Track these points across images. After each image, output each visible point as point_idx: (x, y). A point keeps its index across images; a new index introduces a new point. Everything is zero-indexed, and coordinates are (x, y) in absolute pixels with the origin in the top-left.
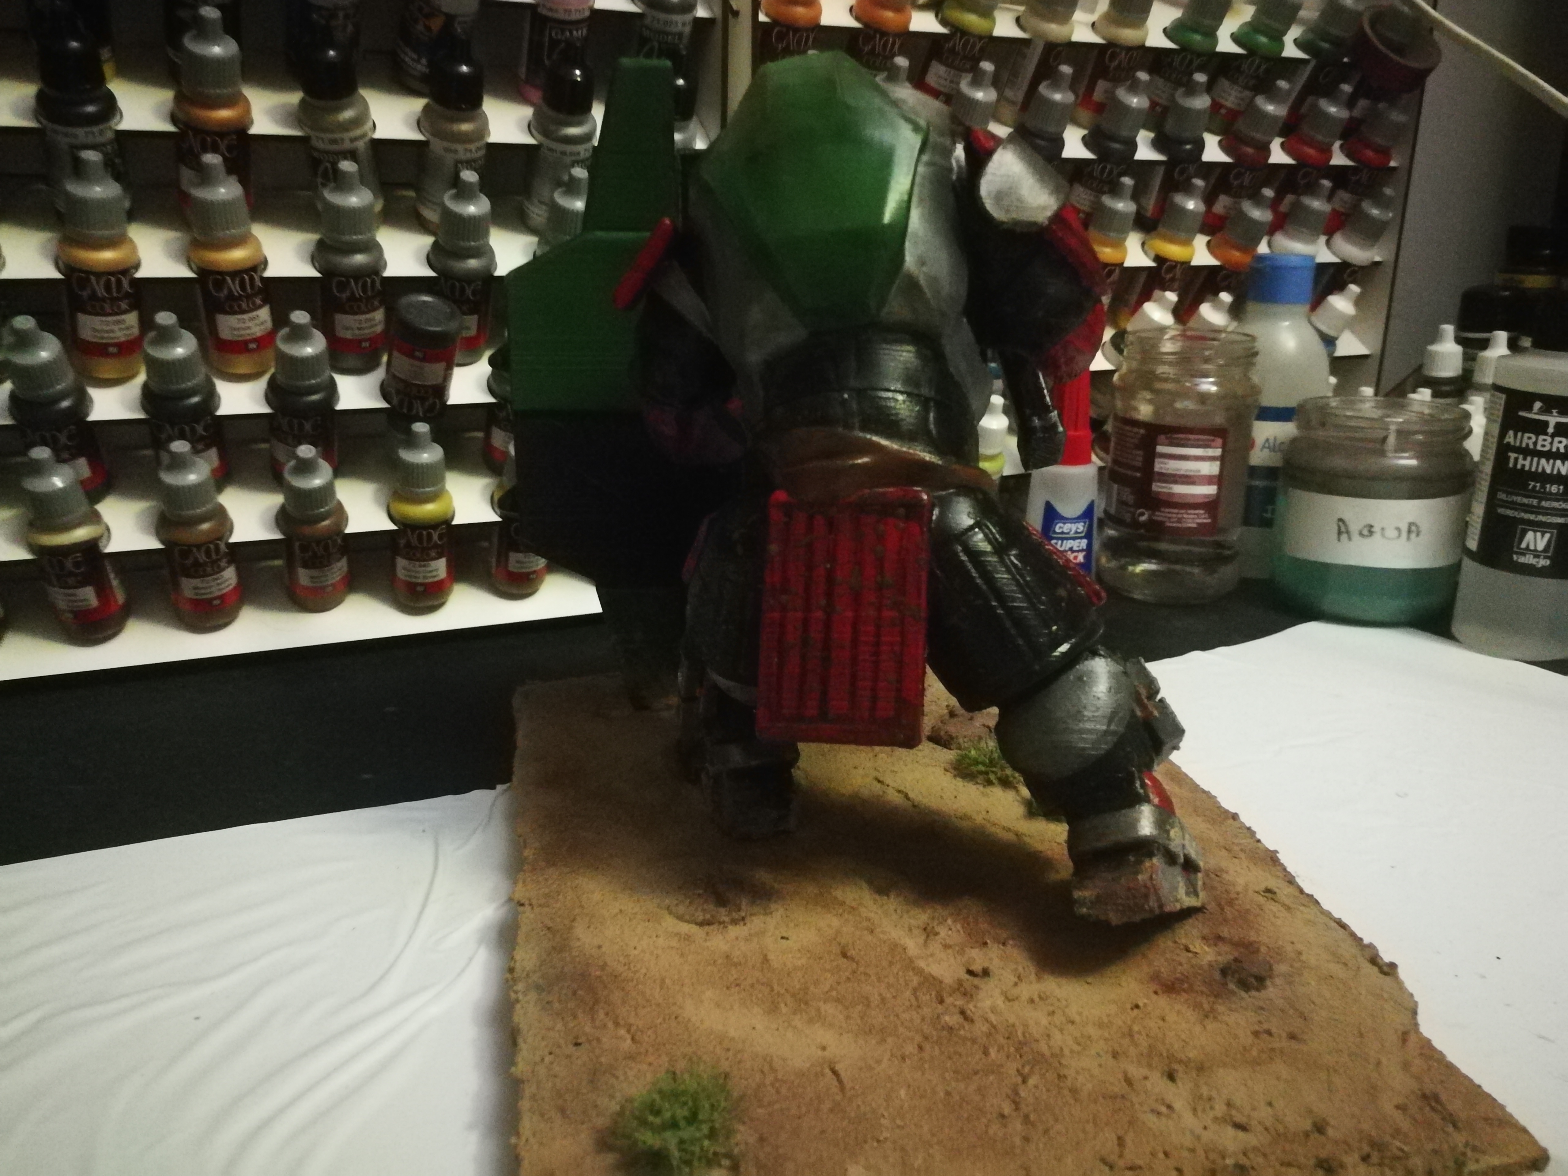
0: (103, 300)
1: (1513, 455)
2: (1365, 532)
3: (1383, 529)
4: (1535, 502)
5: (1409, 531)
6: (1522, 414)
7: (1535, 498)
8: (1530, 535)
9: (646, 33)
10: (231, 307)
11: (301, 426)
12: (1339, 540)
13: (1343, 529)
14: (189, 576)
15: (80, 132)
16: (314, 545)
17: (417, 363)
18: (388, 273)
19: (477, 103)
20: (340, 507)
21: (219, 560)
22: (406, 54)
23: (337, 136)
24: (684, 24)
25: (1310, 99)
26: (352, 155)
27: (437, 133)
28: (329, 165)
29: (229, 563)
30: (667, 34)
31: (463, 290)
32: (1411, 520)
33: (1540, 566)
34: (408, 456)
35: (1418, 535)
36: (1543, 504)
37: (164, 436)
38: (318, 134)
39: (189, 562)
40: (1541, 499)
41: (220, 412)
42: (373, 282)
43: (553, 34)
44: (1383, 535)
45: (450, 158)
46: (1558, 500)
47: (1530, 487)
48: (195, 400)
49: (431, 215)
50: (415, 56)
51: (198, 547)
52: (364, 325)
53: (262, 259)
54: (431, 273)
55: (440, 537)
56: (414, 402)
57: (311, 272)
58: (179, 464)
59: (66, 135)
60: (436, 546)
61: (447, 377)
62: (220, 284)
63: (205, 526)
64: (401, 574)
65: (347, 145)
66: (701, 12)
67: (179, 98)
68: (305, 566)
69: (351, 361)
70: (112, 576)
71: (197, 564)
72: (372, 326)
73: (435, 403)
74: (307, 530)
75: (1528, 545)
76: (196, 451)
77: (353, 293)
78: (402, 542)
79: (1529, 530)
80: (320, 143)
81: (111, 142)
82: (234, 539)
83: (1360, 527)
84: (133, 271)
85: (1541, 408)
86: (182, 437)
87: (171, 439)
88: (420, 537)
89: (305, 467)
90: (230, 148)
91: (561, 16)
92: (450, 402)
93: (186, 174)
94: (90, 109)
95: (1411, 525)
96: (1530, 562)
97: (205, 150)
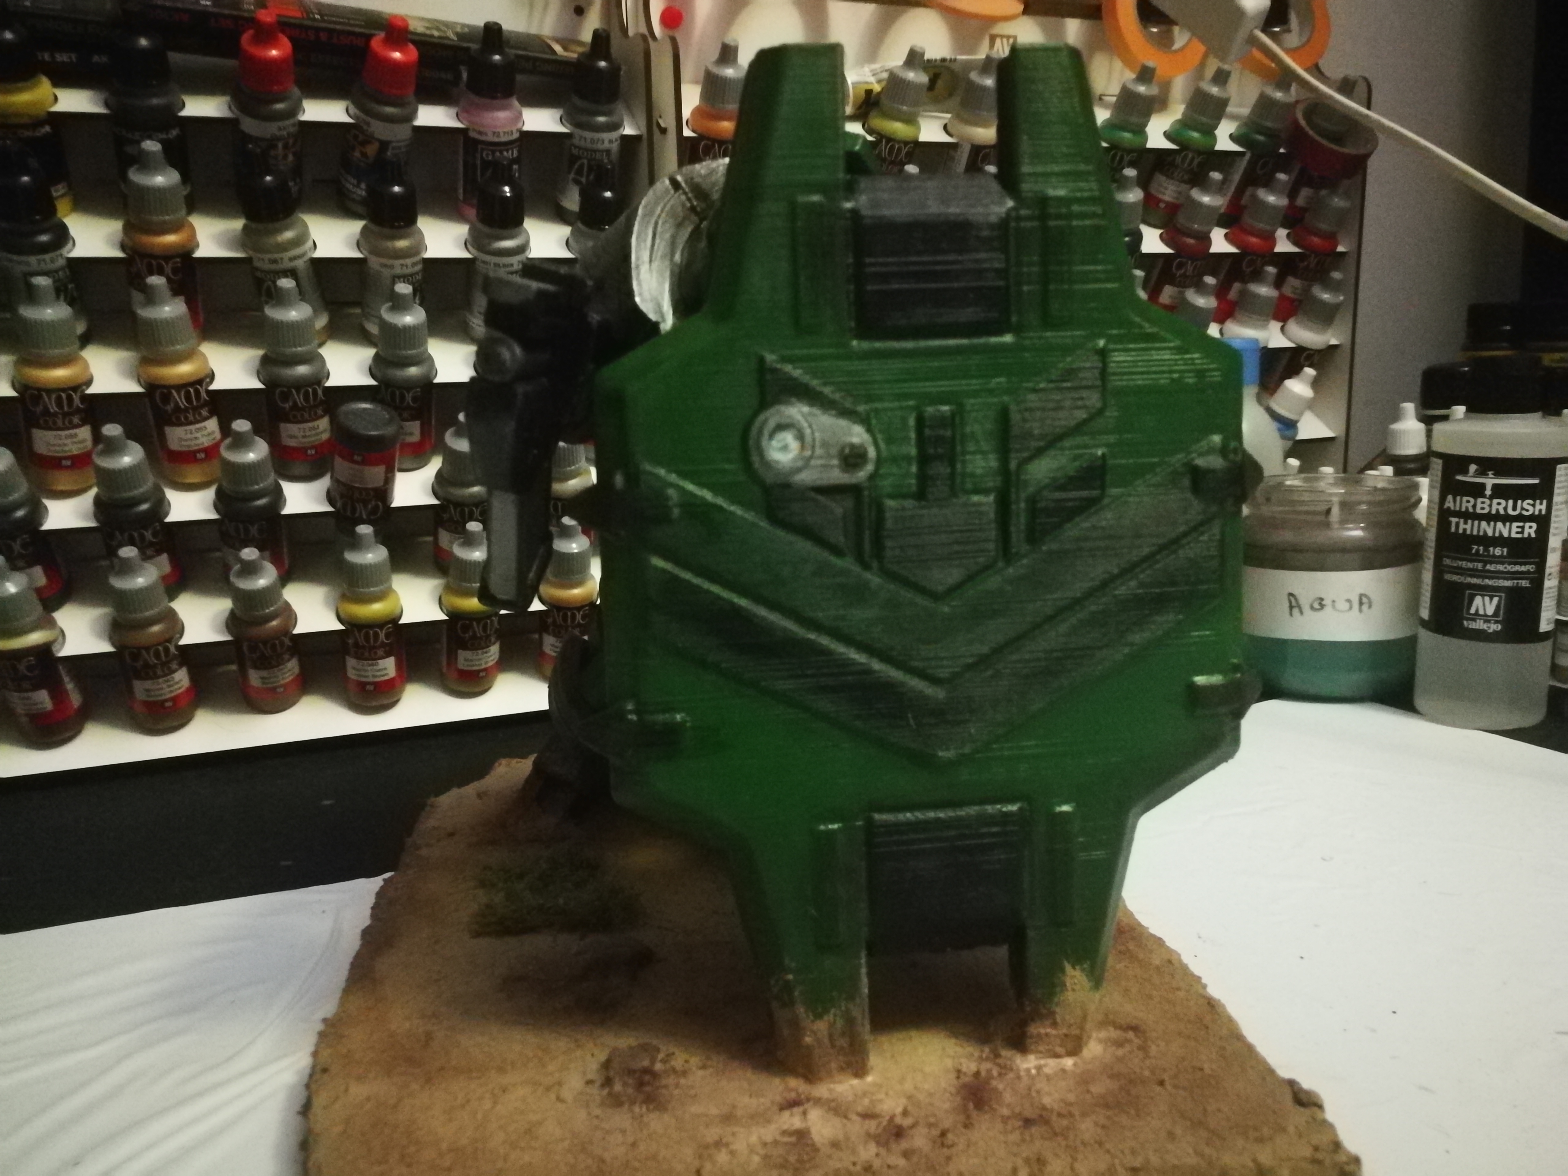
0: (55, 415)
1: (1454, 520)
2: (1316, 606)
3: (1334, 601)
4: (1480, 566)
5: (1361, 604)
6: (1460, 478)
7: (1479, 561)
8: (1478, 601)
9: (575, 151)
10: (178, 419)
11: (247, 531)
12: (1291, 615)
13: (1294, 603)
14: (139, 677)
15: (33, 259)
16: (261, 645)
17: (357, 467)
18: (330, 383)
19: (412, 221)
20: (287, 607)
21: (169, 662)
22: (346, 180)
23: (276, 256)
24: (611, 141)
25: (1249, 191)
26: (292, 273)
27: (375, 251)
28: (270, 283)
29: (181, 665)
30: (595, 151)
31: (403, 397)
32: (1362, 592)
33: (1491, 631)
34: (353, 557)
35: (1370, 607)
36: (1488, 567)
37: (114, 543)
38: (259, 255)
39: (139, 664)
40: (1485, 563)
41: (168, 519)
42: (315, 392)
43: (484, 155)
44: (1334, 607)
45: (387, 273)
46: (1503, 563)
47: (1474, 551)
48: (144, 507)
49: (373, 329)
50: (355, 182)
51: (147, 649)
52: (307, 434)
53: (207, 372)
54: (373, 382)
55: (387, 636)
56: (357, 505)
57: (257, 384)
58: (126, 568)
59: (19, 263)
60: (383, 645)
61: (389, 481)
62: (166, 397)
63: (156, 628)
64: (351, 674)
65: (287, 265)
66: (628, 130)
67: (128, 228)
68: (256, 668)
69: (299, 468)
70: (66, 679)
71: (147, 666)
72: (317, 434)
73: (377, 506)
74: (256, 632)
75: (1477, 610)
76: (145, 557)
77: (295, 403)
78: (351, 641)
79: (1478, 595)
80: (262, 262)
81: (62, 268)
82: (183, 642)
83: (1310, 601)
84: (84, 387)
85: (1476, 471)
86: (132, 543)
87: (121, 545)
88: (367, 636)
89: (250, 569)
90: (175, 271)
91: (490, 138)
92: (394, 505)
93: (137, 297)
94: (44, 238)
95: (1361, 596)
96: (1481, 628)
97: (151, 273)
